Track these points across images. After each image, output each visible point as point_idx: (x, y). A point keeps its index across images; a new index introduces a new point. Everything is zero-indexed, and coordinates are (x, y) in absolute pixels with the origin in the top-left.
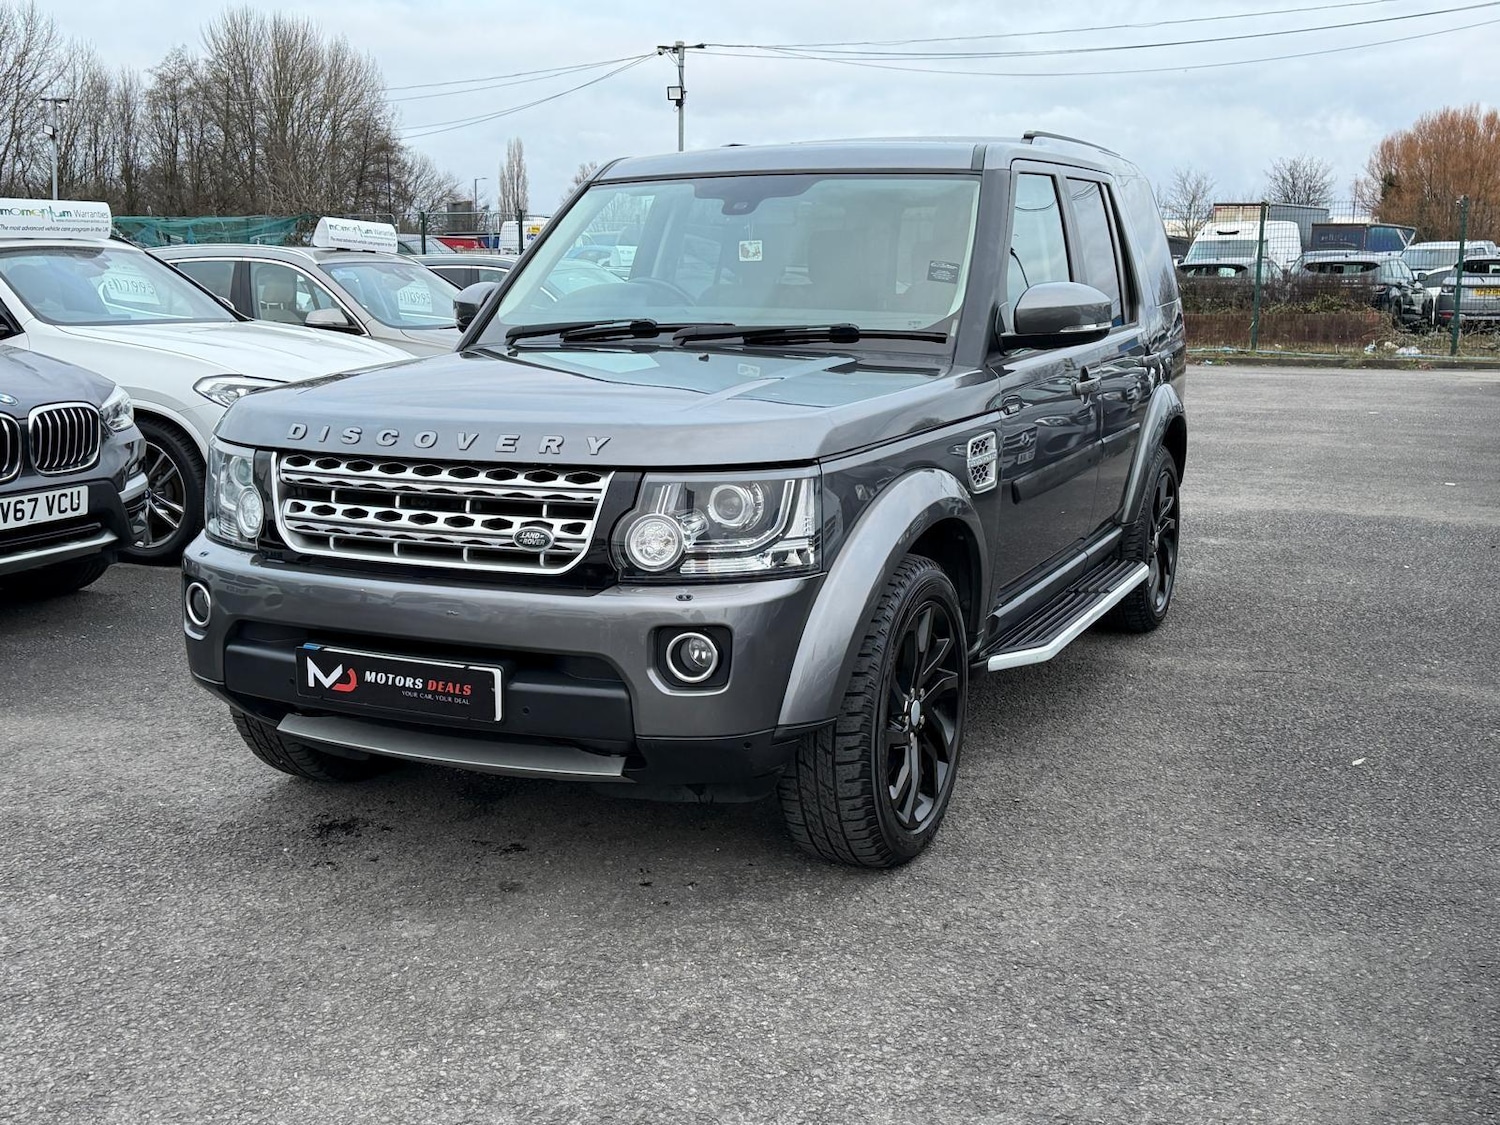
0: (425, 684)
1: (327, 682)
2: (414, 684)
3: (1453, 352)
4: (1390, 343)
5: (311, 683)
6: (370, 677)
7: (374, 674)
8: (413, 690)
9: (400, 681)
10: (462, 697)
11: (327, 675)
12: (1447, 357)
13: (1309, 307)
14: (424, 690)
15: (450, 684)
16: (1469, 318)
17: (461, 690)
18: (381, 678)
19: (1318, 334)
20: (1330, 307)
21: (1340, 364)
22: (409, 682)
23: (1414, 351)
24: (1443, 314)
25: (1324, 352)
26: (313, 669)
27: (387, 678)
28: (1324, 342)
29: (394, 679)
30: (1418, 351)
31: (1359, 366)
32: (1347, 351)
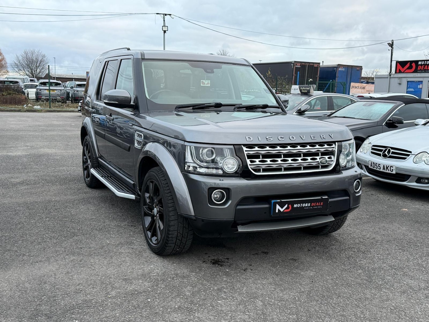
0: (311, 205)
1: (282, 210)
2: (308, 205)
3: (50, 107)
4: (30, 105)
5: (277, 211)
6: (295, 206)
7: (297, 205)
8: (308, 207)
9: (304, 205)
10: (320, 206)
11: (282, 208)
12: (48, 109)
13: (4, 94)
14: (311, 206)
15: (318, 203)
16: (46, 98)
17: (320, 204)
18: (299, 205)
19: (8, 102)
20: (10, 94)
21: (19, 111)
22: (306, 205)
23: (38, 107)
24: (38, 96)
25: (13, 107)
26: (278, 207)
27: (300, 205)
28: (11, 104)
29: (302, 205)
30: (40, 107)
31: (25, 111)
32: (20, 107)
